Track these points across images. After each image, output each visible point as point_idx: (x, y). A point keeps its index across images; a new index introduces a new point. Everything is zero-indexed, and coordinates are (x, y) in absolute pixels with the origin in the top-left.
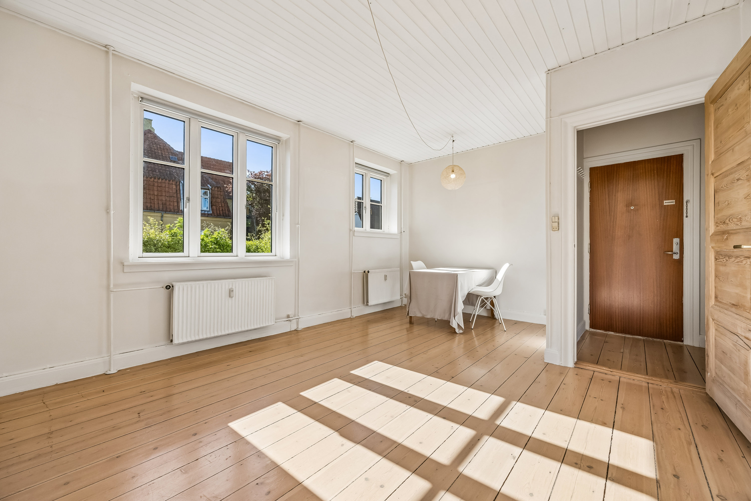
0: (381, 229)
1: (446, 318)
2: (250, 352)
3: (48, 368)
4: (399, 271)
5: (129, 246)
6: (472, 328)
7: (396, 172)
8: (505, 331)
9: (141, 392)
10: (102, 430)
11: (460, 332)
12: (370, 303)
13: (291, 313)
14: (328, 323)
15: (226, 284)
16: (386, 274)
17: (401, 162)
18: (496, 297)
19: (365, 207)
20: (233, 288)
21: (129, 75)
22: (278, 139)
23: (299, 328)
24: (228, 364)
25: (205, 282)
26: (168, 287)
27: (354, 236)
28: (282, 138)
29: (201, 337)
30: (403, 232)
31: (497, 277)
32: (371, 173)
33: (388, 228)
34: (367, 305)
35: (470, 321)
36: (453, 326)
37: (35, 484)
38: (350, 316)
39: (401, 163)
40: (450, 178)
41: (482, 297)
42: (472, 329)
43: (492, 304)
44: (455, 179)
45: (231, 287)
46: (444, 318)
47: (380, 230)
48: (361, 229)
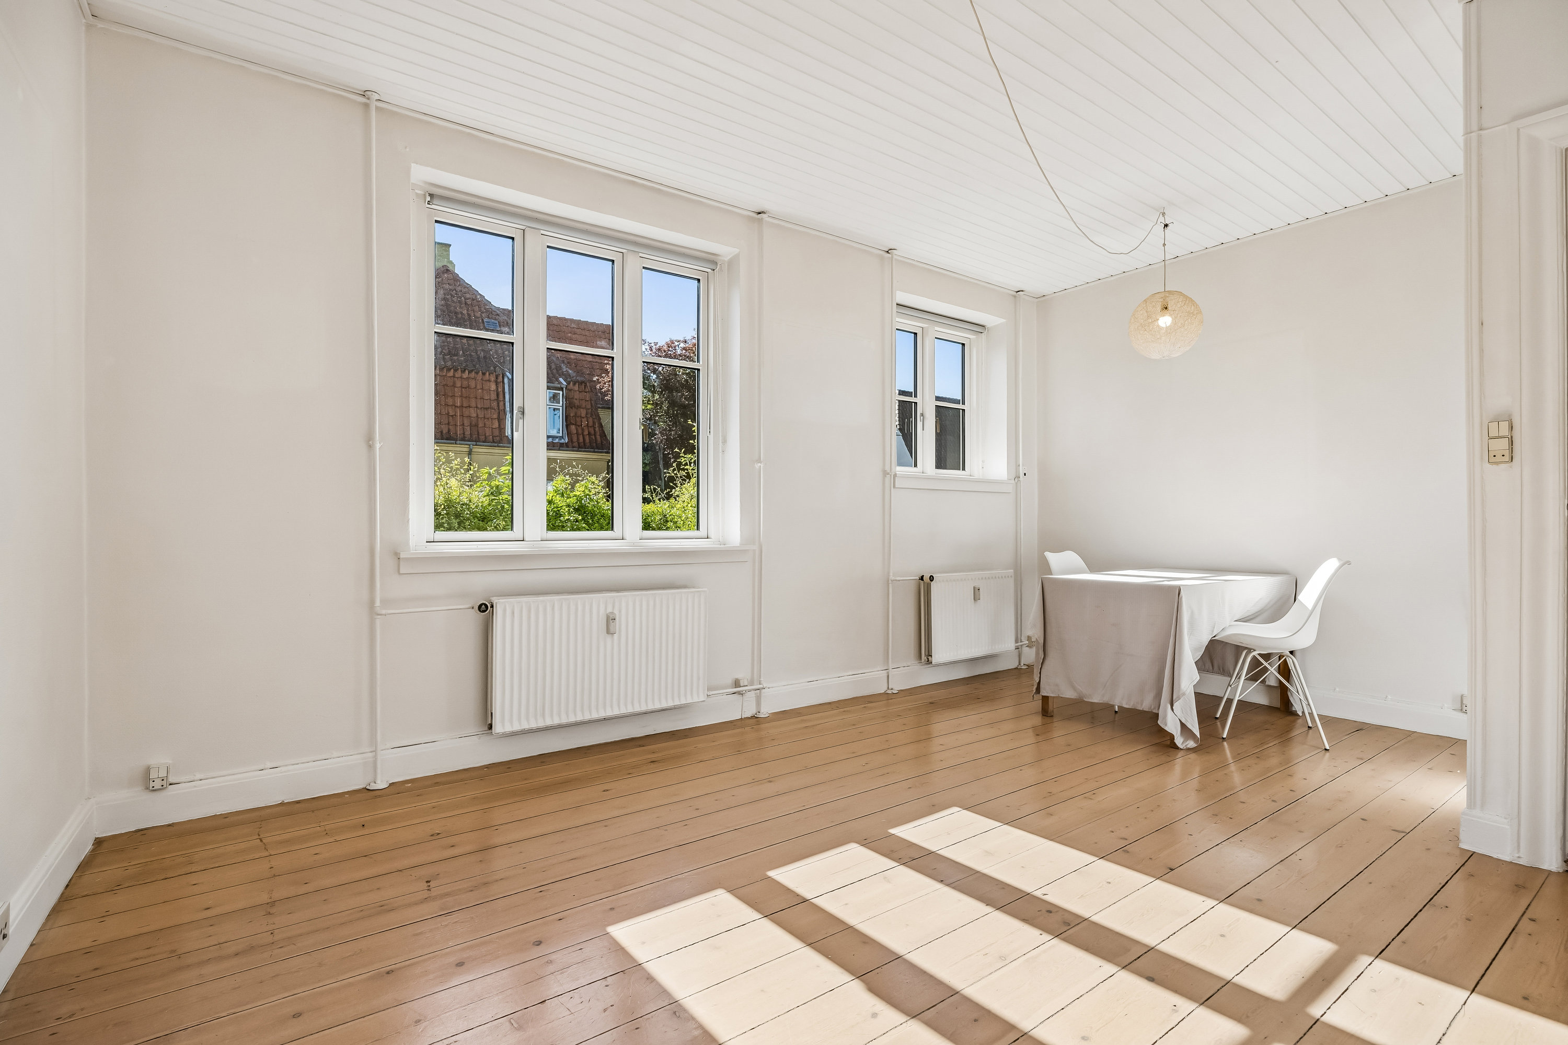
0: (964, 469)
1: (1146, 705)
2: (651, 762)
3: (267, 769)
4: (1011, 576)
5: (408, 517)
6: (1225, 736)
7: (1003, 321)
8: (1326, 749)
9: (432, 835)
10: (361, 909)
11: (1188, 746)
12: (937, 658)
13: (743, 675)
14: (830, 703)
15: (600, 604)
16: (977, 585)
17: (1015, 293)
18: (1297, 654)
19: (922, 415)
20: (615, 612)
21: (407, 150)
22: (711, 261)
23: (762, 711)
24: (606, 787)
25: (556, 598)
26: (483, 606)
27: (894, 487)
28: (720, 258)
29: (549, 722)
30: (1022, 475)
31: (1299, 597)
32: (937, 328)
33: (981, 467)
34: (929, 662)
35: (1218, 716)
36: (1166, 729)
37: (245, 1008)
38: (886, 688)
39: (1015, 297)
40: (1158, 326)
41: (1255, 653)
42: (1223, 738)
43: (1285, 670)
44: (1169, 330)
45: (609, 610)
46: (1142, 705)
47: (960, 472)
48: (913, 469)
